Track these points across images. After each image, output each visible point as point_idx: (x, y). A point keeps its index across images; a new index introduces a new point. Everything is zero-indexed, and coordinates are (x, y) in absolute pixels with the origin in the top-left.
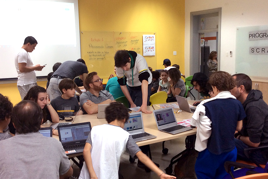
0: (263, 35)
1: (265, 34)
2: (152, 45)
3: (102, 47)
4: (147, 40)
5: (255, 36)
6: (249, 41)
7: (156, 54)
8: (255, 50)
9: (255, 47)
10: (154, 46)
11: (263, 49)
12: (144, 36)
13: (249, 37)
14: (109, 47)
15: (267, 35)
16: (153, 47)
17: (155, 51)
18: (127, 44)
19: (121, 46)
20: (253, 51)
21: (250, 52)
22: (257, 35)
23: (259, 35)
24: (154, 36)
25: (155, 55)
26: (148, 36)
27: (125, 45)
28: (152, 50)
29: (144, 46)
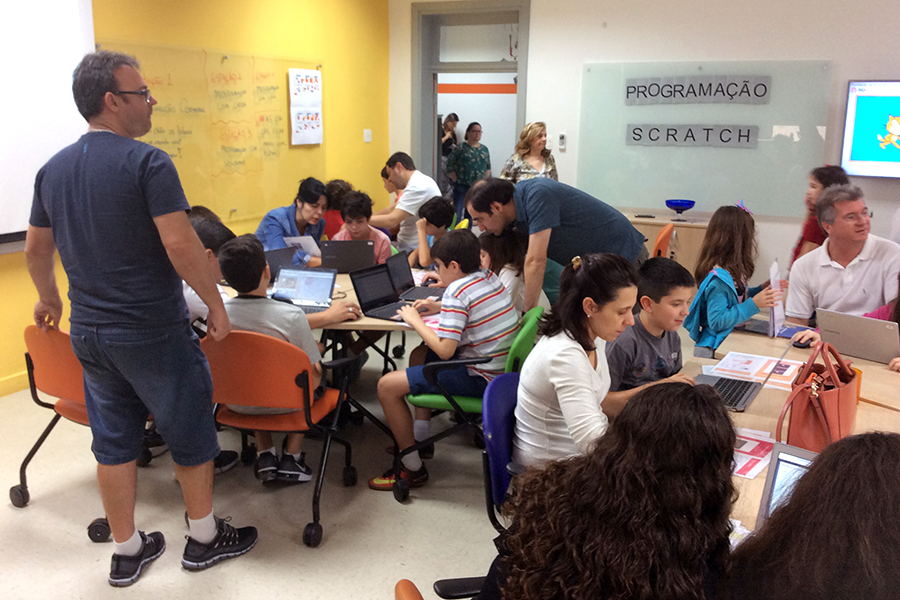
0: (672, 90)
1: (678, 88)
2: (314, 105)
3: (170, 110)
4: (302, 90)
5: (647, 93)
6: (627, 105)
7: (324, 137)
8: (645, 134)
9: (644, 126)
10: (319, 111)
11: (671, 132)
12: (293, 73)
13: (628, 93)
14: (190, 109)
15: (684, 93)
16: (317, 114)
17: (321, 126)
18: (244, 99)
19: (227, 106)
20: (637, 137)
21: (628, 139)
22: (654, 90)
23: (660, 91)
24: (318, 73)
25: (321, 142)
26: (304, 72)
27: (239, 105)
28: (315, 126)
29: (294, 111)
